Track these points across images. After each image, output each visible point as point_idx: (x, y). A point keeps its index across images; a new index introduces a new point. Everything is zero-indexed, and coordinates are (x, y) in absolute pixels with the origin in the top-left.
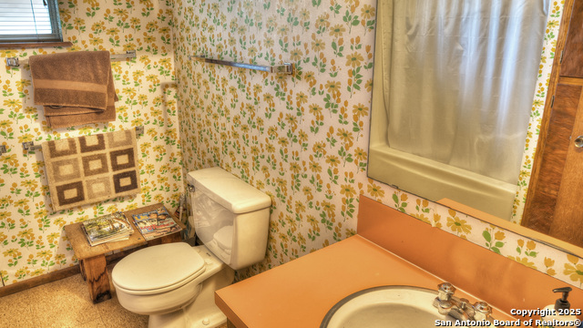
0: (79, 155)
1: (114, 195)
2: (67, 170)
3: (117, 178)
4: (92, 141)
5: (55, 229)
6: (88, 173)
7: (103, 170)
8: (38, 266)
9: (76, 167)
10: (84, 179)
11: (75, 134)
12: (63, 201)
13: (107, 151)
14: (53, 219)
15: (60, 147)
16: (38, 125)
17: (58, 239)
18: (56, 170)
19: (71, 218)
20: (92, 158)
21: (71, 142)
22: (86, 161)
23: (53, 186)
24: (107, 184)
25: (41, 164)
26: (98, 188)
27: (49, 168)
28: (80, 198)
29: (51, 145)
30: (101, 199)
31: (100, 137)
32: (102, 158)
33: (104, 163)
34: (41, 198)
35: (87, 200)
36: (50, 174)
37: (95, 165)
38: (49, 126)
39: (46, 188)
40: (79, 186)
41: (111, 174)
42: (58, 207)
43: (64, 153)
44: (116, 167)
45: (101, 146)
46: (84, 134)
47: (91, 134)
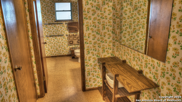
0: (73, 37)
1: (77, 44)
2: (71, 39)
3: (78, 41)
4: (75, 35)
5: (68, 48)
6: (74, 40)
7: (76, 39)
8: (66, 53)
9: (72, 38)
10: (73, 40)
11: (73, 34)
12: (70, 43)
13: (77, 37)
14: (68, 46)
15: (70, 35)
16: (68, 32)
17: (69, 50)
18: (70, 39)
19: (71, 47)
20: (75, 37)
21: (72, 35)
22: (74, 38)
23: (69, 41)
24: (76, 42)
25: (68, 38)
26: (75, 42)
27: (69, 38)
28: (72, 43)
29: (69, 35)
30: (75, 44)
31: (76, 34)
32: (76, 37)
33: (76, 38)
34: (67, 43)
35: (73, 44)
36: (69, 39)
37: (75, 38)
38: (69, 32)
39: (68, 41)
40: (72, 41)
41: (77, 40)
42: (69, 44)
43: (71, 36)
44: (78, 39)
45: (76, 36)
46: (74, 34)
47: (75, 34)
